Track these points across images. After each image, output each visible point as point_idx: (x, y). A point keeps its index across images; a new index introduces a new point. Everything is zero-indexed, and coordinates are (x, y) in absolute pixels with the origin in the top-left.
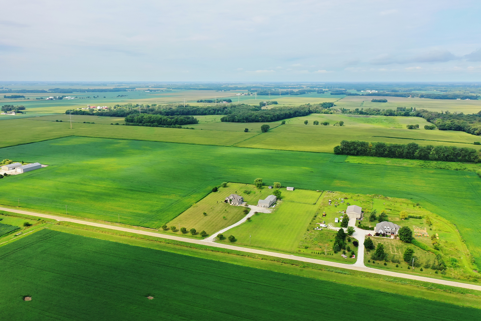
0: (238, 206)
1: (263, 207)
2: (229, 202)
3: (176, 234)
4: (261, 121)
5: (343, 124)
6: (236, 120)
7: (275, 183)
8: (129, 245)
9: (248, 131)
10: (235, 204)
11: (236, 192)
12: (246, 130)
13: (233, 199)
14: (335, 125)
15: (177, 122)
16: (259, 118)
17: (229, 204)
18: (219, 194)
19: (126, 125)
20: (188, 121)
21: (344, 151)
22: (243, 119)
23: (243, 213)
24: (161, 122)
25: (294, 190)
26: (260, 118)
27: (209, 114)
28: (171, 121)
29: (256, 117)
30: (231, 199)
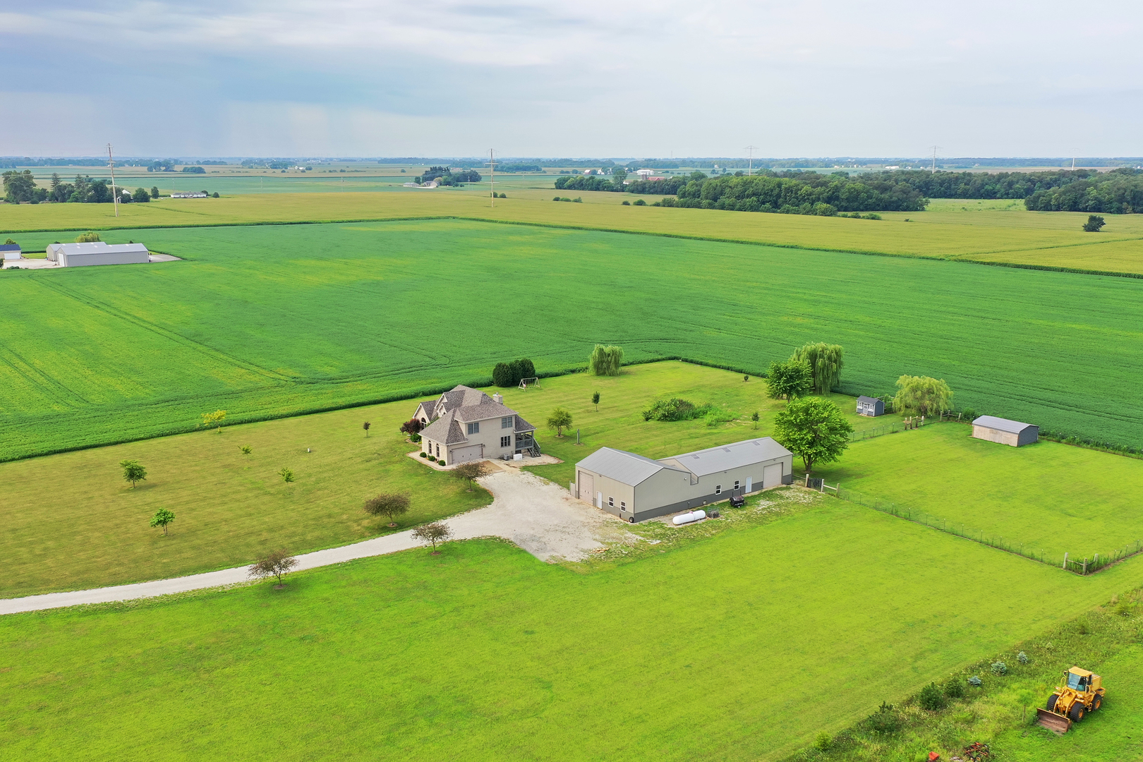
12: (1094, 226)
15: (837, 198)
19: (664, 206)
20: (881, 200)
22: (1121, 199)
27: (1006, 195)
28: (811, 194)
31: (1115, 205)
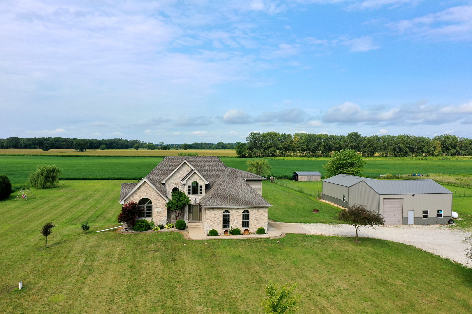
1: (411, 220)
10: (236, 222)
26: (64, 143)
29: (57, 142)
30: (175, 190)
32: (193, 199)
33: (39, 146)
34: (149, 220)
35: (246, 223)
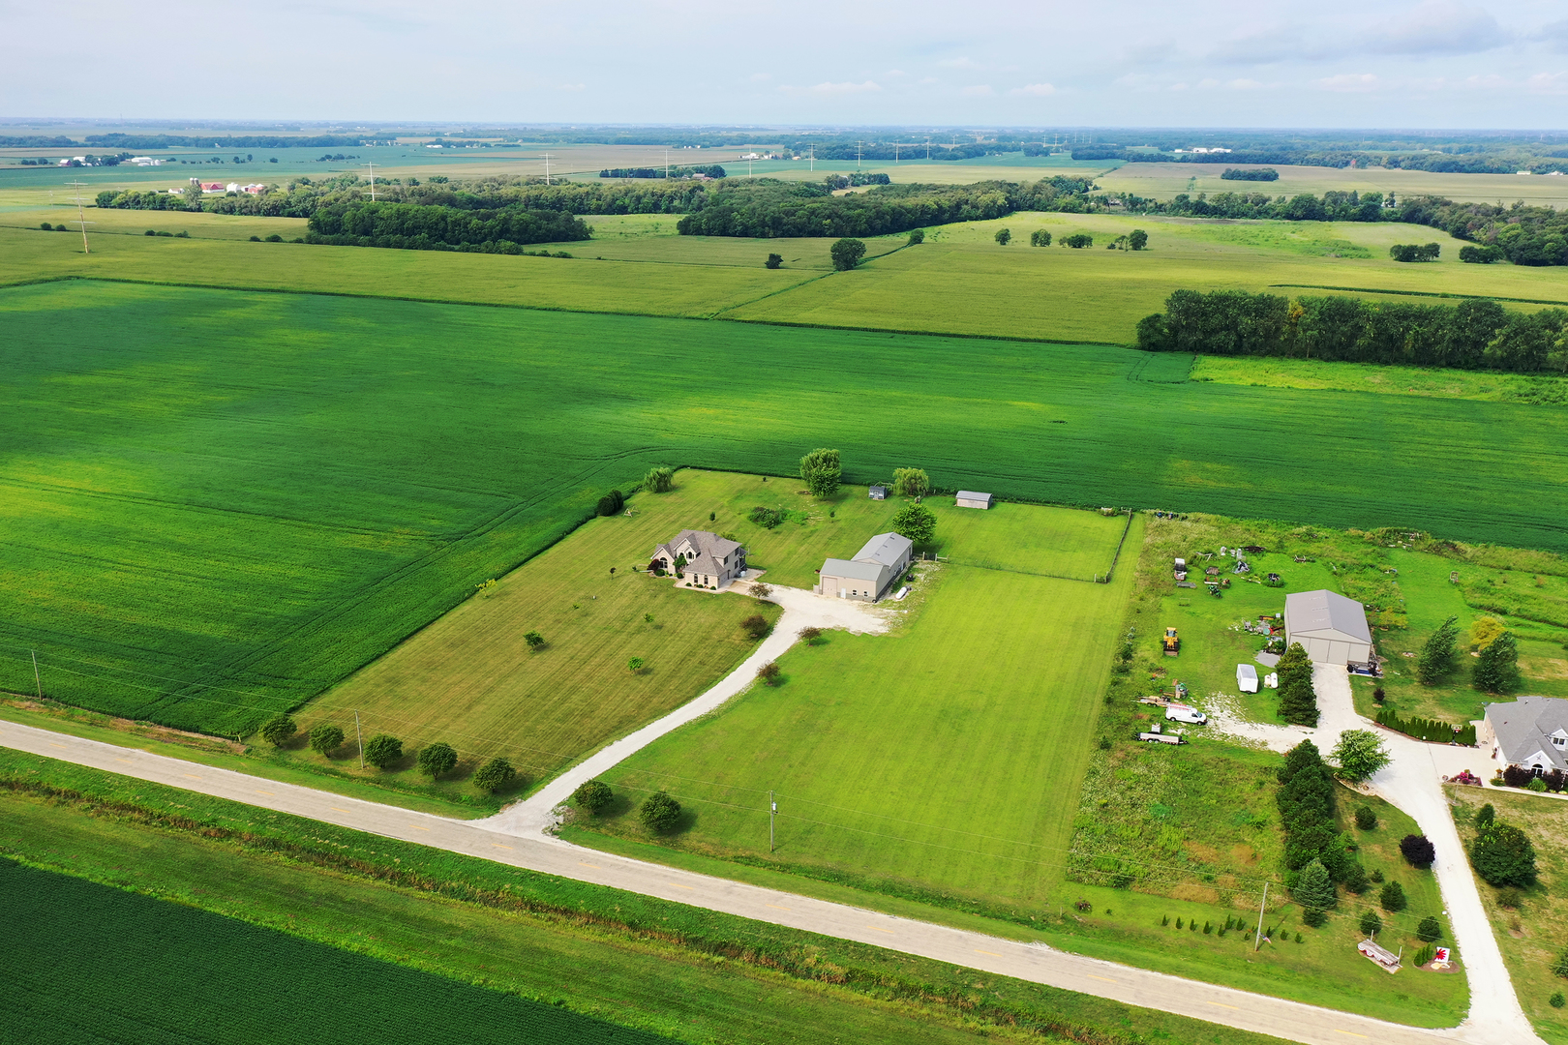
0: (719, 591)
1: (843, 595)
2: (671, 568)
3: (344, 776)
4: (832, 231)
5: (1144, 244)
6: (735, 226)
7: (903, 473)
8: (16, 864)
9: (781, 264)
10: (701, 582)
11: (713, 517)
12: (774, 262)
13: (694, 553)
14: (1112, 247)
15: (508, 231)
16: (824, 222)
17: (674, 582)
18: (630, 527)
19: (310, 243)
20: (550, 231)
21: (1181, 336)
22: (763, 224)
23: (739, 635)
24: (445, 230)
25: (991, 505)
26: (829, 221)
27: (637, 210)
28: (482, 228)
29: (813, 217)
30: (682, 554)
31: (759, 229)
32: (688, 561)
33: (773, 229)
34: (665, 570)
35: (706, 583)
